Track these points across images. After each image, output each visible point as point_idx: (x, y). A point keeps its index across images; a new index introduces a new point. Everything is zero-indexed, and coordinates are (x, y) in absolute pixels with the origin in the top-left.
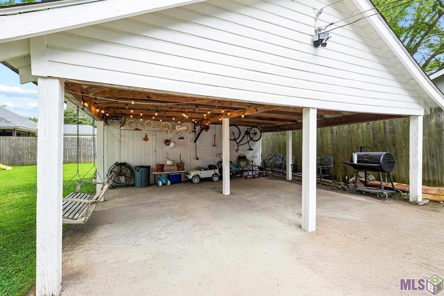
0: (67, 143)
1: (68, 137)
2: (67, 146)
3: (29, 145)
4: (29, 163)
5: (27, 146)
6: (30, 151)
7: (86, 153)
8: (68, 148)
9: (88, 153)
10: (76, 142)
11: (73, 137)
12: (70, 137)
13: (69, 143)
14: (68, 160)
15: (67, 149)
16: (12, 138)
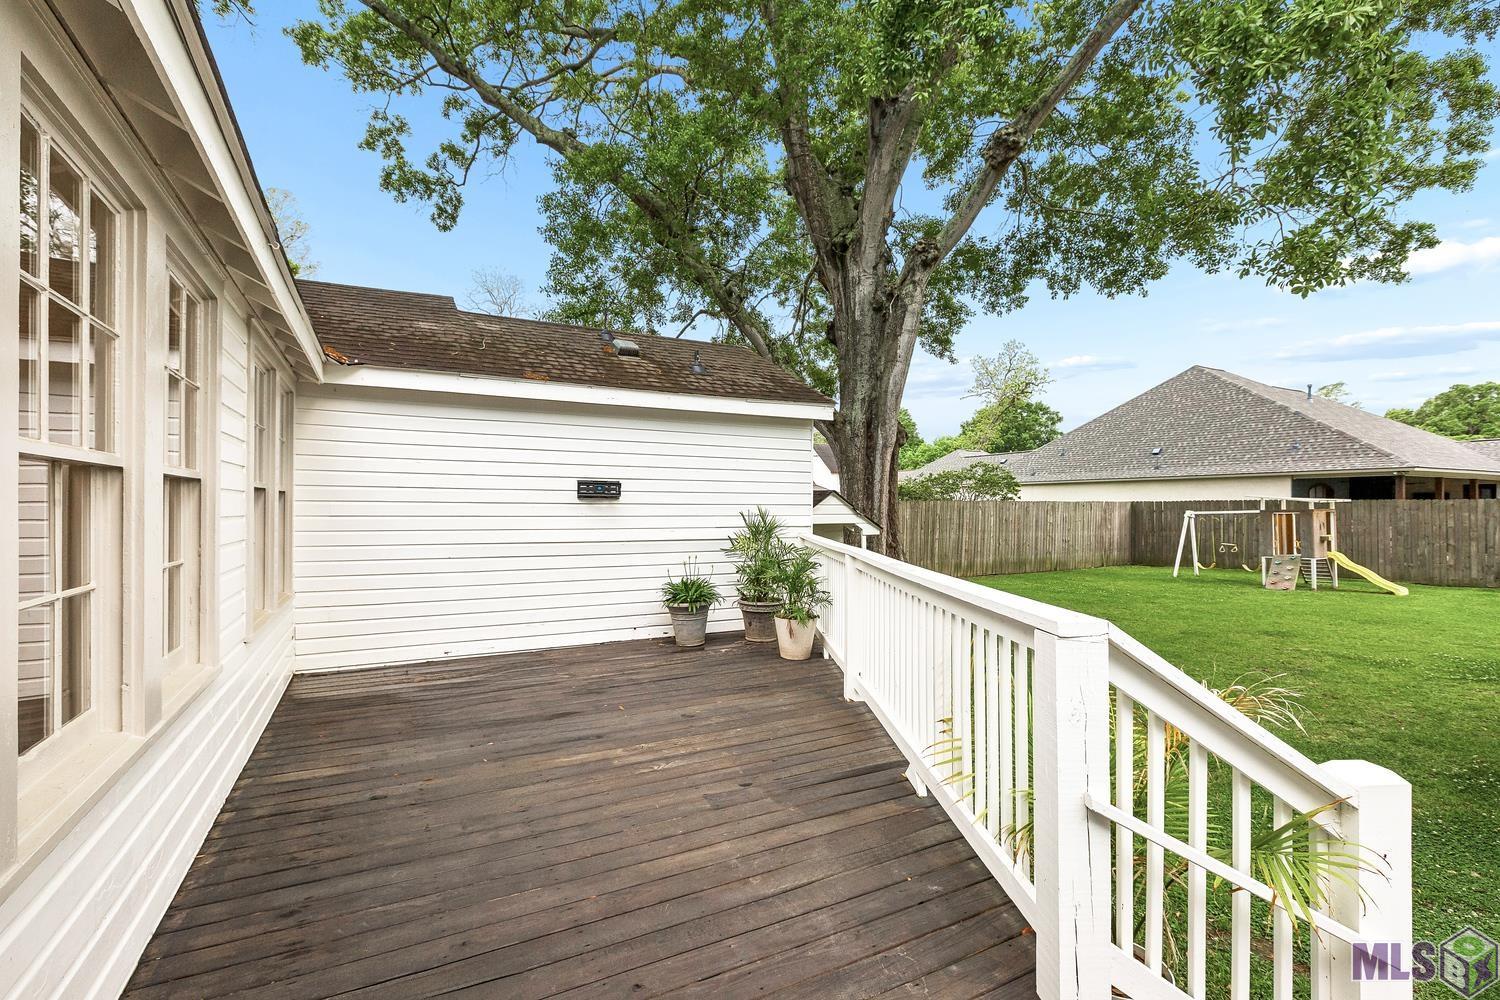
3: (1451, 524)
4: (1450, 578)
5: (1444, 528)
6: (1452, 542)
16: (1402, 503)
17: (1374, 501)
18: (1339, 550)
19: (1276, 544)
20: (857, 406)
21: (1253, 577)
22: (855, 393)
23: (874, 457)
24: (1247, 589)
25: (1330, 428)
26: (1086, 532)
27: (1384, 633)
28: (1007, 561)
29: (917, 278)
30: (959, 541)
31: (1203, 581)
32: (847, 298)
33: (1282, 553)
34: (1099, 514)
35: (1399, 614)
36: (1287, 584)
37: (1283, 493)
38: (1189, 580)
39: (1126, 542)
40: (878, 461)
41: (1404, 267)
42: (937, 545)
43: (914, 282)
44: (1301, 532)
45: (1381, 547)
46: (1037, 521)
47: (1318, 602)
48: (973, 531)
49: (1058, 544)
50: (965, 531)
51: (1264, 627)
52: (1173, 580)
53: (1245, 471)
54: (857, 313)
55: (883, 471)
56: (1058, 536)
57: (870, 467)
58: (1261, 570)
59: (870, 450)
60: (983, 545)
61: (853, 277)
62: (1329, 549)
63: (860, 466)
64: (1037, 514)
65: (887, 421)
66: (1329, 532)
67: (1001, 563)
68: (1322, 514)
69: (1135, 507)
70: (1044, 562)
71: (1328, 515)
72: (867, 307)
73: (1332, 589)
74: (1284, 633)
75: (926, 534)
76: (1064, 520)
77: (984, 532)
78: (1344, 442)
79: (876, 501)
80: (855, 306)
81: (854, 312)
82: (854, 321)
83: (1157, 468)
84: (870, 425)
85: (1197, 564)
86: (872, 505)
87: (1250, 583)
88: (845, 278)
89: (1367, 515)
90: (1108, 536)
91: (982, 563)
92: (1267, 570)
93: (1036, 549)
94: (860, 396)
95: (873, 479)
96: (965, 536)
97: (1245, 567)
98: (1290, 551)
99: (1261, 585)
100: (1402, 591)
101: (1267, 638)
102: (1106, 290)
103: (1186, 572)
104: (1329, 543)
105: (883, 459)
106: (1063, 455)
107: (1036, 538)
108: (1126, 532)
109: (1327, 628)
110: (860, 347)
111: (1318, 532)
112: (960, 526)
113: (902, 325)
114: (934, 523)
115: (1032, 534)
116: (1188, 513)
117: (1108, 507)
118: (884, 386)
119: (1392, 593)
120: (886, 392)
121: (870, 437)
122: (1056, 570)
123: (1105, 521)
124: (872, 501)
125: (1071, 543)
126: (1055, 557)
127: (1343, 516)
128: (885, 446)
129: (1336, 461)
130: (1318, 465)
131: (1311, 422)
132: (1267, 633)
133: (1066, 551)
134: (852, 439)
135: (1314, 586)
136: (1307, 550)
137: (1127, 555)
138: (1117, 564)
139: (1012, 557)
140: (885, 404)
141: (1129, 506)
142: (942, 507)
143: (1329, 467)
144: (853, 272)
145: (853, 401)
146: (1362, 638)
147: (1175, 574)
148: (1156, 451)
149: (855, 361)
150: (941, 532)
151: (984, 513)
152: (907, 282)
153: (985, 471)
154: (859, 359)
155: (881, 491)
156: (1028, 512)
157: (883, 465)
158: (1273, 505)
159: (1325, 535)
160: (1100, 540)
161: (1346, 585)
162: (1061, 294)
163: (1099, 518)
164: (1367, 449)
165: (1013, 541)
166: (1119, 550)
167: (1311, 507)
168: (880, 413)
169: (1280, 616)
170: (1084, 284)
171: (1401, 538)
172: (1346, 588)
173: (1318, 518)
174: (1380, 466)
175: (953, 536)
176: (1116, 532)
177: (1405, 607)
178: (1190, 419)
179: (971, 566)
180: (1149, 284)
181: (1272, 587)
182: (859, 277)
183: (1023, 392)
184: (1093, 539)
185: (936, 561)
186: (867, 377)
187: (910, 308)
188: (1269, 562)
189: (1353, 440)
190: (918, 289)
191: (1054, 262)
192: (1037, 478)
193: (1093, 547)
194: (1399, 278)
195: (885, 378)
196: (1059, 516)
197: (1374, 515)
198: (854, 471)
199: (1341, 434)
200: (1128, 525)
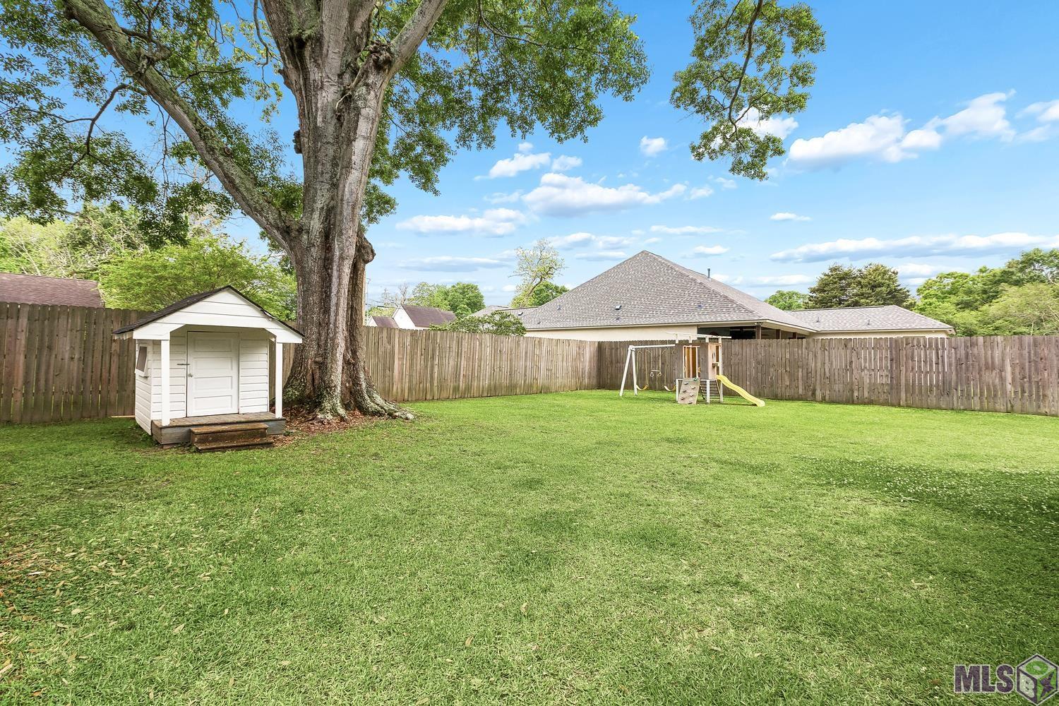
0: (865, 354)
1: (867, 337)
2: (865, 359)
3: (788, 356)
4: (787, 395)
5: (784, 359)
6: (788, 369)
7: (914, 381)
8: (867, 365)
9: (920, 379)
10: (887, 350)
11: (878, 337)
12: (873, 337)
13: (870, 353)
14: (866, 395)
15: (865, 368)
16: (760, 341)
17: (744, 340)
18: (724, 374)
19: (685, 369)
20: (316, 215)
21: (671, 395)
22: (314, 202)
23: (332, 269)
24: (666, 404)
25: (719, 294)
26: (565, 363)
27: (755, 436)
28: (500, 385)
29: (370, 81)
30: (457, 368)
31: (638, 399)
32: (309, 102)
33: (689, 377)
34: (574, 349)
35: (762, 420)
36: (691, 399)
37: (692, 335)
38: (630, 398)
39: (594, 373)
40: (335, 274)
41: (765, 169)
42: (436, 369)
43: (367, 85)
44: (701, 360)
45: (748, 373)
46: (526, 353)
47: (710, 413)
48: (470, 359)
49: (543, 372)
50: (463, 358)
51: (669, 434)
52: (619, 398)
53: (670, 321)
54: (319, 119)
55: (340, 284)
56: (543, 365)
57: (326, 280)
58: (675, 391)
59: (327, 263)
60: (479, 372)
61: (314, 80)
62: (718, 374)
63: (315, 278)
64: (527, 347)
65: (344, 232)
66: (718, 361)
67: (495, 387)
68: (714, 347)
69: (600, 345)
70: (531, 386)
71: (717, 347)
72: (329, 115)
73: (719, 403)
74: (681, 439)
75: (426, 360)
76: (548, 352)
77: (480, 360)
78: (727, 302)
79: (332, 314)
80: (317, 111)
81: (316, 118)
82: (316, 127)
83: (618, 319)
84: (327, 236)
85: (636, 386)
86: (329, 318)
87: (669, 400)
88: (306, 79)
89: (740, 350)
90: (581, 367)
91: (478, 387)
92: (679, 391)
93: (525, 375)
94: (319, 205)
95: (331, 292)
96: (463, 363)
97: (666, 387)
98: (694, 376)
99: (675, 401)
100: (761, 403)
101: (667, 445)
102: (556, 135)
103: (629, 393)
104: (718, 368)
105: (339, 271)
106: (559, 309)
107: (526, 367)
108: (594, 364)
109: (714, 433)
110: (321, 155)
111: (711, 361)
112: (459, 354)
113: (356, 128)
114: (434, 350)
115: (522, 363)
116: (631, 347)
117: (581, 344)
118: (340, 193)
119: (755, 405)
120: (342, 200)
121: (327, 247)
122: (541, 392)
123: (579, 355)
124: (329, 316)
125: (553, 371)
126: (540, 382)
127: (726, 351)
128: (342, 258)
129: (723, 315)
130: (712, 317)
131: (709, 289)
132: (668, 440)
133: (549, 377)
134: (308, 249)
135: (708, 401)
136: (704, 374)
137: (594, 382)
138: (587, 388)
139: (505, 382)
140: (341, 213)
141: (597, 344)
142: (442, 338)
143: (719, 319)
144: (315, 75)
145: (313, 211)
146: (740, 441)
147: (621, 395)
148: (618, 307)
149: (316, 168)
150: (441, 358)
151: (481, 344)
152: (360, 83)
153: (502, 318)
154: (320, 167)
155: (337, 305)
156: (519, 345)
157: (340, 277)
158: (684, 343)
159: (715, 362)
160: (575, 370)
161: (727, 400)
162: (519, 132)
163: (575, 353)
164: (740, 307)
165: (506, 368)
166: (589, 378)
167: (707, 341)
168: (337, 224)
169: (682, 424)
170: (538, 124)
171: (760, 367)
172: (728, 402)
173: (711, 349)
174: (747, 318)
175: (452, 363)
176: (587, 364)
177: (765, 414)
178: (639, 286)
179: (468, 388)
180: (589, 131)
181: (682, 402)
182: (322, 82)
183: (547, 274)
184: (570, 369)
185: (435, 385)
186: (328, 186)
187: (363, 112)
188: (680, 382)
189: (732, 301)
190: (372, 93)
191: (513, 101)
192: (541, 326)
193: (570, 374)
194: (762, 176)
195: (341, 186)
196: (544, 349)
197: (744, 351)
198: (309, 283)
199: (726, 297)
200: (596, 358)
